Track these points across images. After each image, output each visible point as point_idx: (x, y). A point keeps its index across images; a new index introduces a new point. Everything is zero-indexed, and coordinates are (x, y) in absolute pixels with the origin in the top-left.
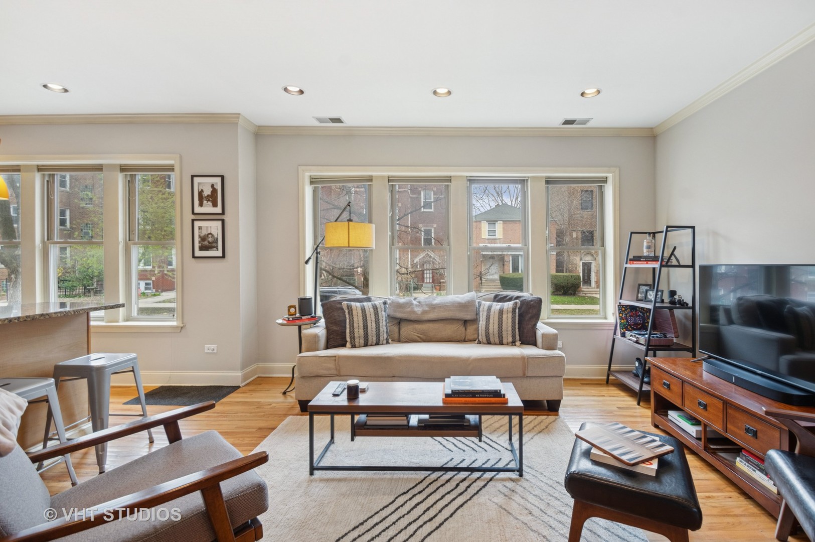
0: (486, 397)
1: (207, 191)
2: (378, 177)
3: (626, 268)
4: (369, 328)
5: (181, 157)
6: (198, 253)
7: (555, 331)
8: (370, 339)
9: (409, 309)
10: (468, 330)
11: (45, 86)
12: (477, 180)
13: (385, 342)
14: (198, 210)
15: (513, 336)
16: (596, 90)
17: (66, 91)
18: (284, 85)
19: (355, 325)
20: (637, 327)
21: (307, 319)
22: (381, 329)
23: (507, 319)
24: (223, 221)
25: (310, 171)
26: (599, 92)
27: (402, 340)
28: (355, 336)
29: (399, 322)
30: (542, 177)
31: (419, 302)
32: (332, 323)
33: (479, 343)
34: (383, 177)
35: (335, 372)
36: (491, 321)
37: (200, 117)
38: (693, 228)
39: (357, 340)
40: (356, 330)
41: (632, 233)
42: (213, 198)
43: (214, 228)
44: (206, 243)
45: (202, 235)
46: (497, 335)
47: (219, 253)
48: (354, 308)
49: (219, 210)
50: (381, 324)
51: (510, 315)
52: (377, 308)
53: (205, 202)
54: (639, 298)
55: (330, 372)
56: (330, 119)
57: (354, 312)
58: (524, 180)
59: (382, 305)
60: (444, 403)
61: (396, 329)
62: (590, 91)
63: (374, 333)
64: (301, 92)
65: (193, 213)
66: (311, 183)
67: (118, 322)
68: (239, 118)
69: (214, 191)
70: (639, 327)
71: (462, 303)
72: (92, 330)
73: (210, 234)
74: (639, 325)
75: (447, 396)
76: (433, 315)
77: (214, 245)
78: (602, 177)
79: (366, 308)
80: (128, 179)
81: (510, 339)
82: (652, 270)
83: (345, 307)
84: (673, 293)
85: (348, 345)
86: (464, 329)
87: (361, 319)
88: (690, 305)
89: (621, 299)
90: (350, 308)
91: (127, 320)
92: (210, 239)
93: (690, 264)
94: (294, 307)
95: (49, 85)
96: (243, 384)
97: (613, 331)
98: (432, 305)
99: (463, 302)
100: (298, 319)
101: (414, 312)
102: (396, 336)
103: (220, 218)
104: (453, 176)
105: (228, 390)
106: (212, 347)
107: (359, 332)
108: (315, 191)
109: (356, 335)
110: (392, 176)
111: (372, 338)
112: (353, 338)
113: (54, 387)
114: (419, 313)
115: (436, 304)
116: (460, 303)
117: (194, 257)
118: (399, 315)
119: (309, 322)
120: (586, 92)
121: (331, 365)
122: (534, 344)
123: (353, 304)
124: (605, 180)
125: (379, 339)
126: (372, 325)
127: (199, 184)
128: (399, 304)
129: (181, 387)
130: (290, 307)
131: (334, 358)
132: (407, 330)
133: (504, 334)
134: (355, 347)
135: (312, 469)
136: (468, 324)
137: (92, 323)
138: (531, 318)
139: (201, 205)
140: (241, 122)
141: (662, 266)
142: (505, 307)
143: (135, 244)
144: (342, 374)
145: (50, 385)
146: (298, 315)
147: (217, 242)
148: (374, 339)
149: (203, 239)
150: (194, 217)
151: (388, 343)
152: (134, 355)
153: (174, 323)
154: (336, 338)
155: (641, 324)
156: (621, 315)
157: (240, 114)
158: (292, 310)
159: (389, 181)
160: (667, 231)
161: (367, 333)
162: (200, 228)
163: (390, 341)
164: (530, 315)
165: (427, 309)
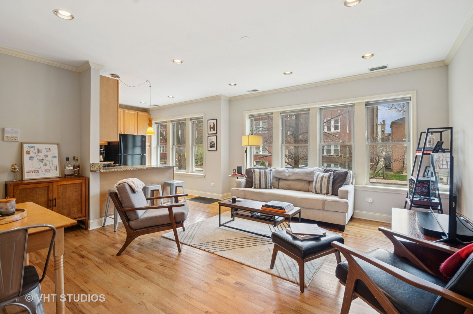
0: (277, 209)
1: (212, 126)
2: (275, 112)
3: (416, 156)
4: (262, 181)
5: (205, 114)
6: (210, 149)
8: (262, 185)
9: (282, 174)
10: (310, 186)
11: (168, 97)
12: (324, 108)
13: (269, 187)
14: (210, 132)
15: (327, 190)
16: (371, 54)
17: (173, 97)
18: (229, 83)
19: (256, 179)
20: (422, 194)
21: (239, 175)
22: (267, 182)
23: (325, 181)
24: (216, 136)
25: (248, 113)
26: (373, 55)
27: (279, 188)
29: (279, 179)
30: (363, 102)
31: (288, 171)
32: (249, 178)
33: (313, 193)
34: (277, 112)
35: (244, 197)
36: (317, 182)
37: (210, 98)
38: (452, 129)
39: (256, 185)
40: (256, 181)
41: (422, 132)
42: (213, 128)
43: (213, 139)
44: (211, 145)
45: (210, 142)
46: (319, 189)
47: (215, 149)
48: (256, 171)
49: (215, 132)
50: (267, 180)
51: (327, 179)
52: (266, 172)
53: (211, 129)
54: (425, 175)
55: (242, 196)
56: (253, 90)
57: (256, 174)
58: (353, 105)
59: (269, 171)
60: (261, 209)
61: (277, 183)
62: (367, 55)
63: (264, 183)
64: (235, 85)
65: (208, 134)
66: (250, 118)
67: (189, 173)
68: (221, 96)
69: (214, 125)
70: (424, 194)
71: (308, 172)
72: (175, 174)
73: (213, 141)
74: (425, 193)
75: (263, 206)
76: (293, 178)
77: (214, 145)
78: (407, 97)
79: (261, 172)
80: (193, 123)
81: (325, 192)
83: (253, 171)
85: (253, 187)
86: (308, 185)
87: (258, 176)
89: (412, 175)
90: (254, 171)
91: (192, 172)
92: (213, 143)
94: (235, 170)
95: (169, 96)
96: (222, 200)
97: (406, 195)
98: (294, 173)
100: (237, 175)
101: (285, 175)
102: (277, 186)
103: (215, 135)
104: (311, 108)
105: (216, 200)
106: (213, 184)
107: (257, 182)
108: (251, 121)
109: (256, 183)
110: (282, 111)
111: (263, 185)
112: (255, 184)
113: (161, 187)
114: (287, 176)
115: (296, 172)
117: (208, 150)
118: (278, 176)
119: (240, 176)
120: (365, 55)
121: (242, 194)
122: (337, 195)
123: (256, 170)
124: (409, 99)
125: (266, 186)
126: (263, 180)
127: (210, 123)
128: (279, 171)
129: (204, 197)
130: (234, 170)
131: (243, 191)
132: (282, 183)
133: (323, 188)
134: (256, 188)
135: (220, 225)
136: (309, 183)
137: (175, 172)
138: (339, 182)
139: (210, 131)
140: (222, 97)
141: (423, 154)
142: (325, 175)
143: (194, 145)
144: (246, 198)
145: (160, 186)
146: (237, 173)
147: (215, 145)
148: (264, 186)
149: (211, 143)
150: (208, 135)
151: (271, 188)
152: (183, 182)
153: (203, 174)
154: (249, 184)
155: (426, 192)
156: (410, 185)
157: (221, 95)
158: (234, 171)
159: (280, 113)
160: (428, 132)
161: (261, 183)
162: (210, 139)
163: (272, 187)
164: (339, 180)
165: (291, 174)
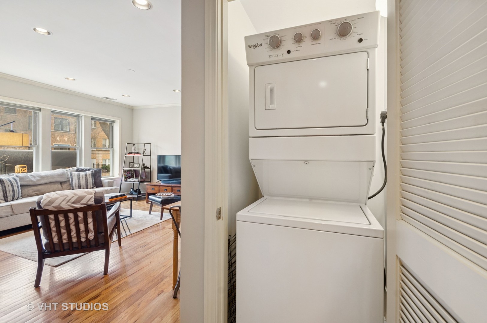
3: (126, 156)
4: (15, 190)
7: (112, 180)
8: (15, 196)
9: (28, 180)
10: (63, 187)
15: (92, 185)
19: (7, 189)
23: (89, 178)
28: (8, 195)
31: (32, 175)
36: (81, 180)
38: (151, 144)
39: (9, 198)
40: (8, 192)
41: (127, 144)
46: (85, 185)
48: (4, 180)
51: (90, 176)
54: (130, 167)
55: (8, 214)
57: (6, 183)
60: (109, 201)
75: (110, 198)
76: (44, 181)
78: (113, 120)
82: (133, 157)
84: (144, 164)
86: (60, 186)
87: (10, 186)
88: (150, 168)
89: (124, 168)
90: (2, 181)
93: (150, 155)
99: (59, 173)
101: (31, 181)
107: (10, 193)
112: (6, 197)
114: (35, 181)
116: (58, 174)
122: (102, 186)
124: (114, 122)
125: (19, 196)
132: (27, 190)
133: (89, 184)
136: (62, 184)
138: (99, 177)
141: (143, 156)
142: (87, 173)
148: (17, 196)
151: (22, 198)
156: (124, 174)
161: (14, 193)
164: (97, 176)
165: (39, 178)
